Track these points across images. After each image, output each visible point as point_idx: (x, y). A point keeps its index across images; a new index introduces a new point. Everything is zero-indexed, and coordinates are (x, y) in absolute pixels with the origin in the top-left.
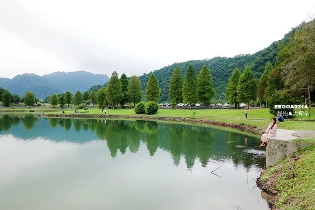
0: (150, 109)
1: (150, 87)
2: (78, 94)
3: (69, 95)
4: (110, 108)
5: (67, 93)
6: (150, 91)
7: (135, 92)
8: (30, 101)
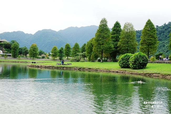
1: (145, 35)
2: (77, 46)
3: (68, 47)
4: (99, 61)
5: (66, 46)
6: (144, 41)
7: (128, 42)
8: (35, 53)
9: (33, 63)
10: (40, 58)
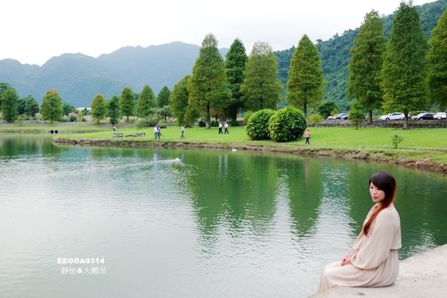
0: (281, 126)
1: (297, 69)
2: (147, 92)
3: (128, 96)
4: (202, 125)
5: (124, 92)
6: (296, 81)
7: (261, 84)
8: (54, 111)
9: (52, 132)
10: (65, 121)
